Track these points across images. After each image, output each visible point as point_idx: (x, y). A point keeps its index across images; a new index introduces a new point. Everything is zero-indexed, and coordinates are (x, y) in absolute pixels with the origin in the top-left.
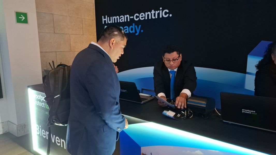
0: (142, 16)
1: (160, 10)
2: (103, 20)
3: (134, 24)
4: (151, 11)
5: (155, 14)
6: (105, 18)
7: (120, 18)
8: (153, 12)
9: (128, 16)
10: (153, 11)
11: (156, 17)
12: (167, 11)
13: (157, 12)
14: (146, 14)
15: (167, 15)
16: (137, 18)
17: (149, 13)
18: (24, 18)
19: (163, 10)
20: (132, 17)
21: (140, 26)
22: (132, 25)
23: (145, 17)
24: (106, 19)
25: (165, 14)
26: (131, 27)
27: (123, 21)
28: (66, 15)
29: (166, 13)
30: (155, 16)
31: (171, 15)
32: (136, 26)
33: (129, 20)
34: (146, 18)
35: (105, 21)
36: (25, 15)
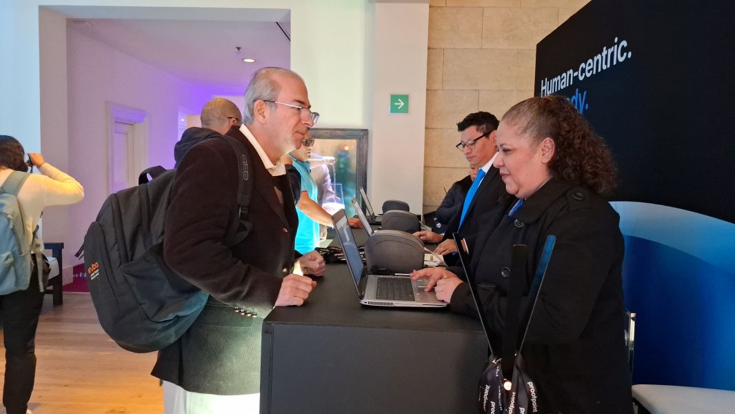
0: (590, 67)
1: (614, 44)
3: (577, 90)
4: (601, 52)
5: (607, 56)
6: (544, 85)
7: (561, 80)
8: (604, 53)
9: (571, 71)
10: (605, 48)
11: (609, 66)
12: (624, 43)
13: (610, 51)
14: (595, 59)
15: (625, 54)
16: (582, 75)
17: (599, 57)
18: (402, 104)
19: (618, 44)
20: (576, 74)
21: (585, 93)
22: (575, 95)
23: (592, 69)
24: (545, 87)
25: (622, 56)
27: (564, 86)
28: (509, 89)
29: (624, 50)
30: (606, 64)
31: (630, 55)
32: (580, 95)
33: (571, 83)
34: (594, 73)
35: (544, 91)
36: (405, 98)
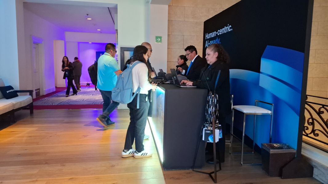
2: (206, 36)
3: (217, 38)
4: (224, 28)
5: (226, 29)
7: (212, 34)
8: (225, 28)
9: (215, 32)
12: (230, 26)
13: (227, 28)
16: (219, 34)
18: (160, 40)
19: (229, 26)
20: (217, 33)
21: (220, 39)
23: (222, 32)
24: (207, 36)
25: (230, 30)
26: (216, 40)
27: (213, 36)
29: (230, 28)
30: (226, 31)
31: (232, 29)
33: (215, 36)
36: (160, 37)
